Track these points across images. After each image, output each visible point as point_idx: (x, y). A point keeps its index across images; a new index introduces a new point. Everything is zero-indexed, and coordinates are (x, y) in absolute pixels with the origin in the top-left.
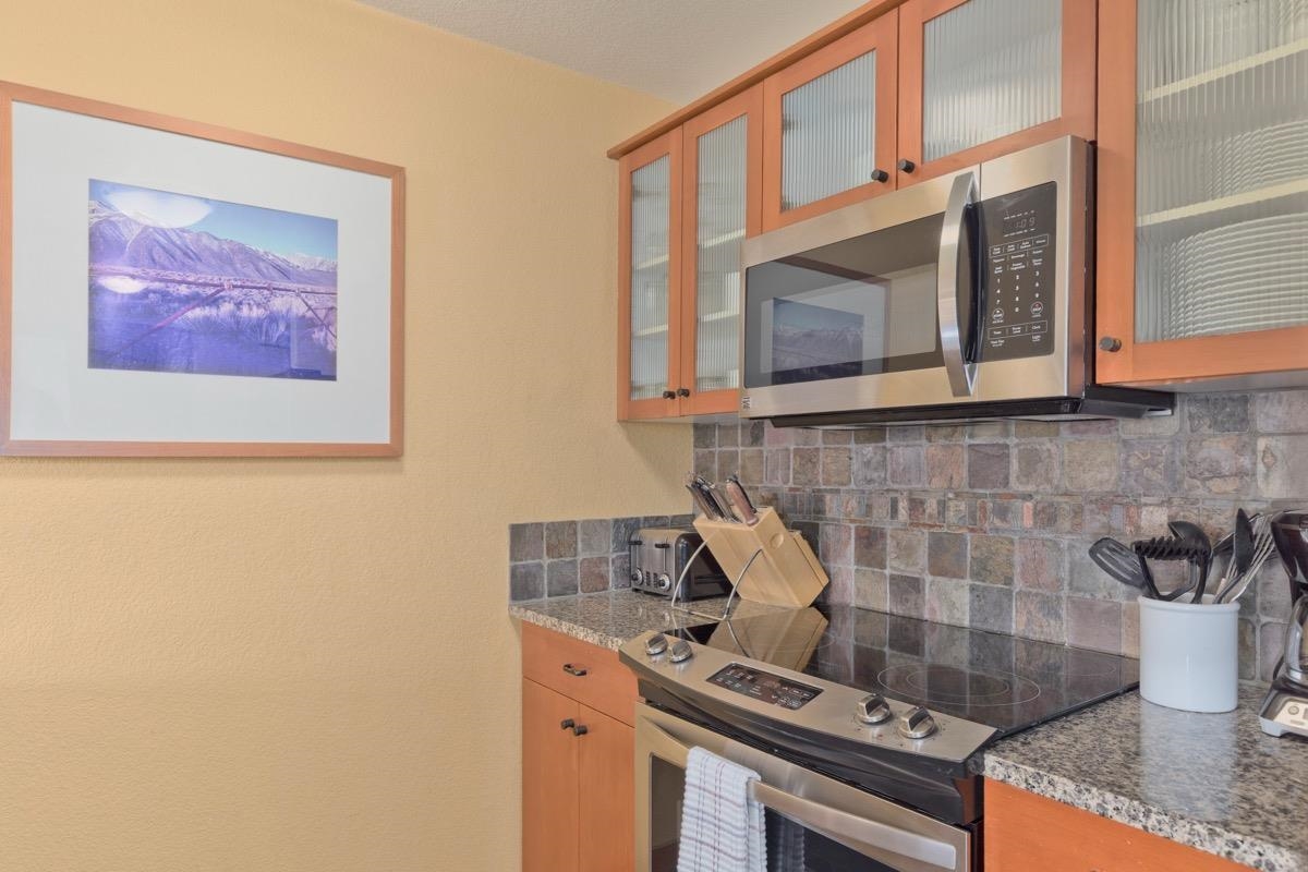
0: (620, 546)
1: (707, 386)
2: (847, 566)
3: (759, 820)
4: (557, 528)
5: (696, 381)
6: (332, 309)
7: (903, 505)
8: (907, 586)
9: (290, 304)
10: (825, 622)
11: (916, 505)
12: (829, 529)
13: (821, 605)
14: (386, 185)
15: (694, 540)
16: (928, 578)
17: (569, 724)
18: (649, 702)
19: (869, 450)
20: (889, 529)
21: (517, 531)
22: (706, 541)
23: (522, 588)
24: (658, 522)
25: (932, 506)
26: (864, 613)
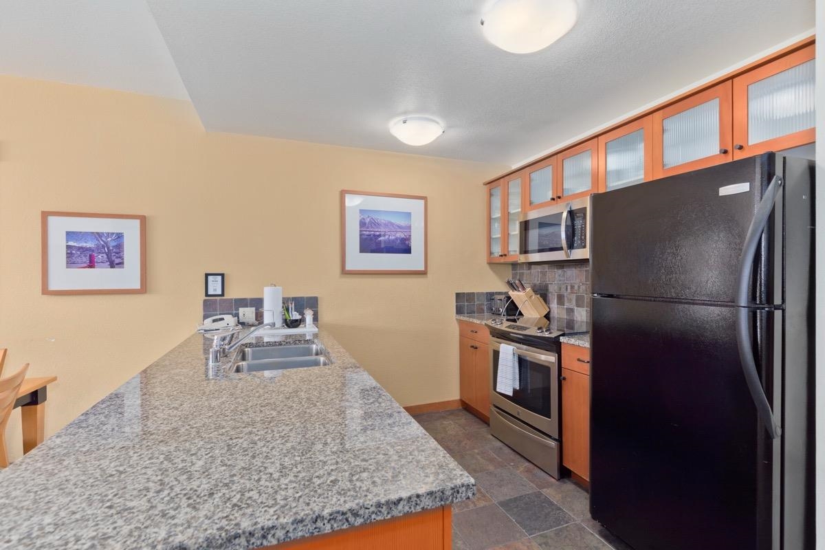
0: (488, 300)
1: (512, 253)
2: (554, 305)
3: (516, 359)
4: (469, 294)
5: (508, 252)
6: (410, 236)
7: (569, 287)
8: (570, 311)
9: (400, 235)
10: (548, 322)
11: (572, 287)
12: (550, 295)
13: (547, 316)
14: (422, 202)
15: (509, 298)
16: (575, 308)
17: (472, 347)
18: (493, 336)
19: (560, 271)
20: (565, 294)
21: (458, 295)
22: (512, 298)
23: (459, 311)
24: (500, 293)
25: (576, 287)
26: (559, 320)
